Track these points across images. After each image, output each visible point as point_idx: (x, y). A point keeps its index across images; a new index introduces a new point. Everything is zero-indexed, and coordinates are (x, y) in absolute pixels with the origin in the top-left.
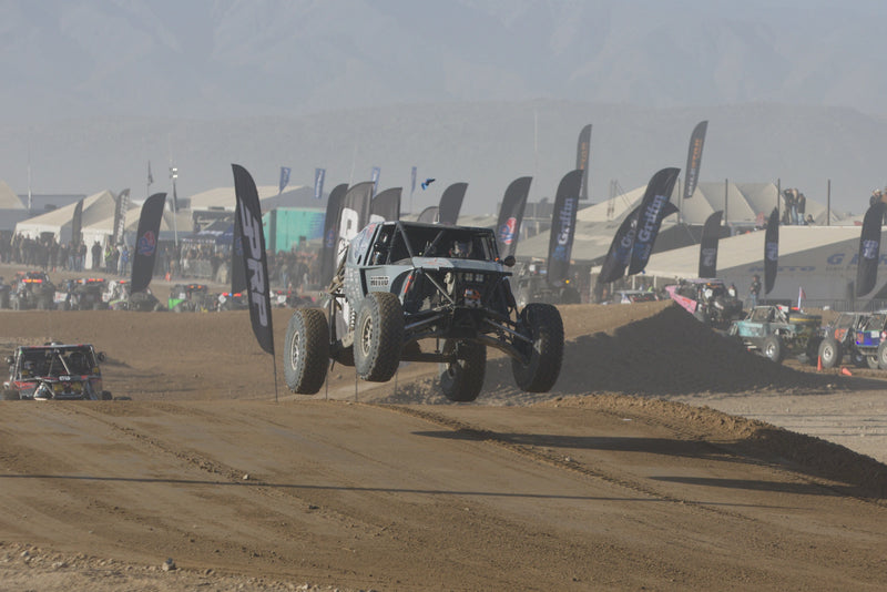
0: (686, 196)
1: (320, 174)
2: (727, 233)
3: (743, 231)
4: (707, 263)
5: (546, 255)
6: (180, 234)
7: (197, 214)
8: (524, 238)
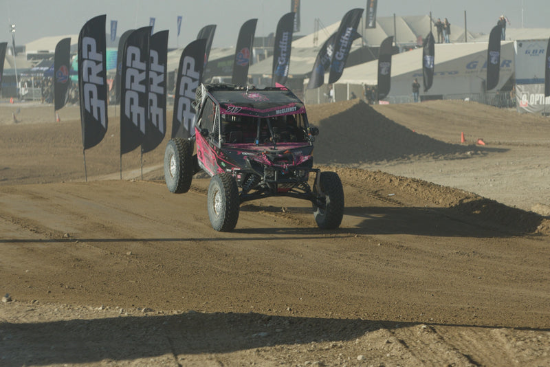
0: (367, 27)
1: (114, 24)
2: (396, 51)
3: (407, 49)
4: (383, 72)
5: (271, 72)
6: (18, 70)
7: (30, 56)
8: (257, 62)
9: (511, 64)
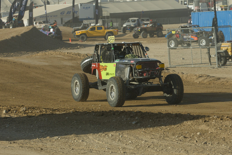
9: (77, 13)
